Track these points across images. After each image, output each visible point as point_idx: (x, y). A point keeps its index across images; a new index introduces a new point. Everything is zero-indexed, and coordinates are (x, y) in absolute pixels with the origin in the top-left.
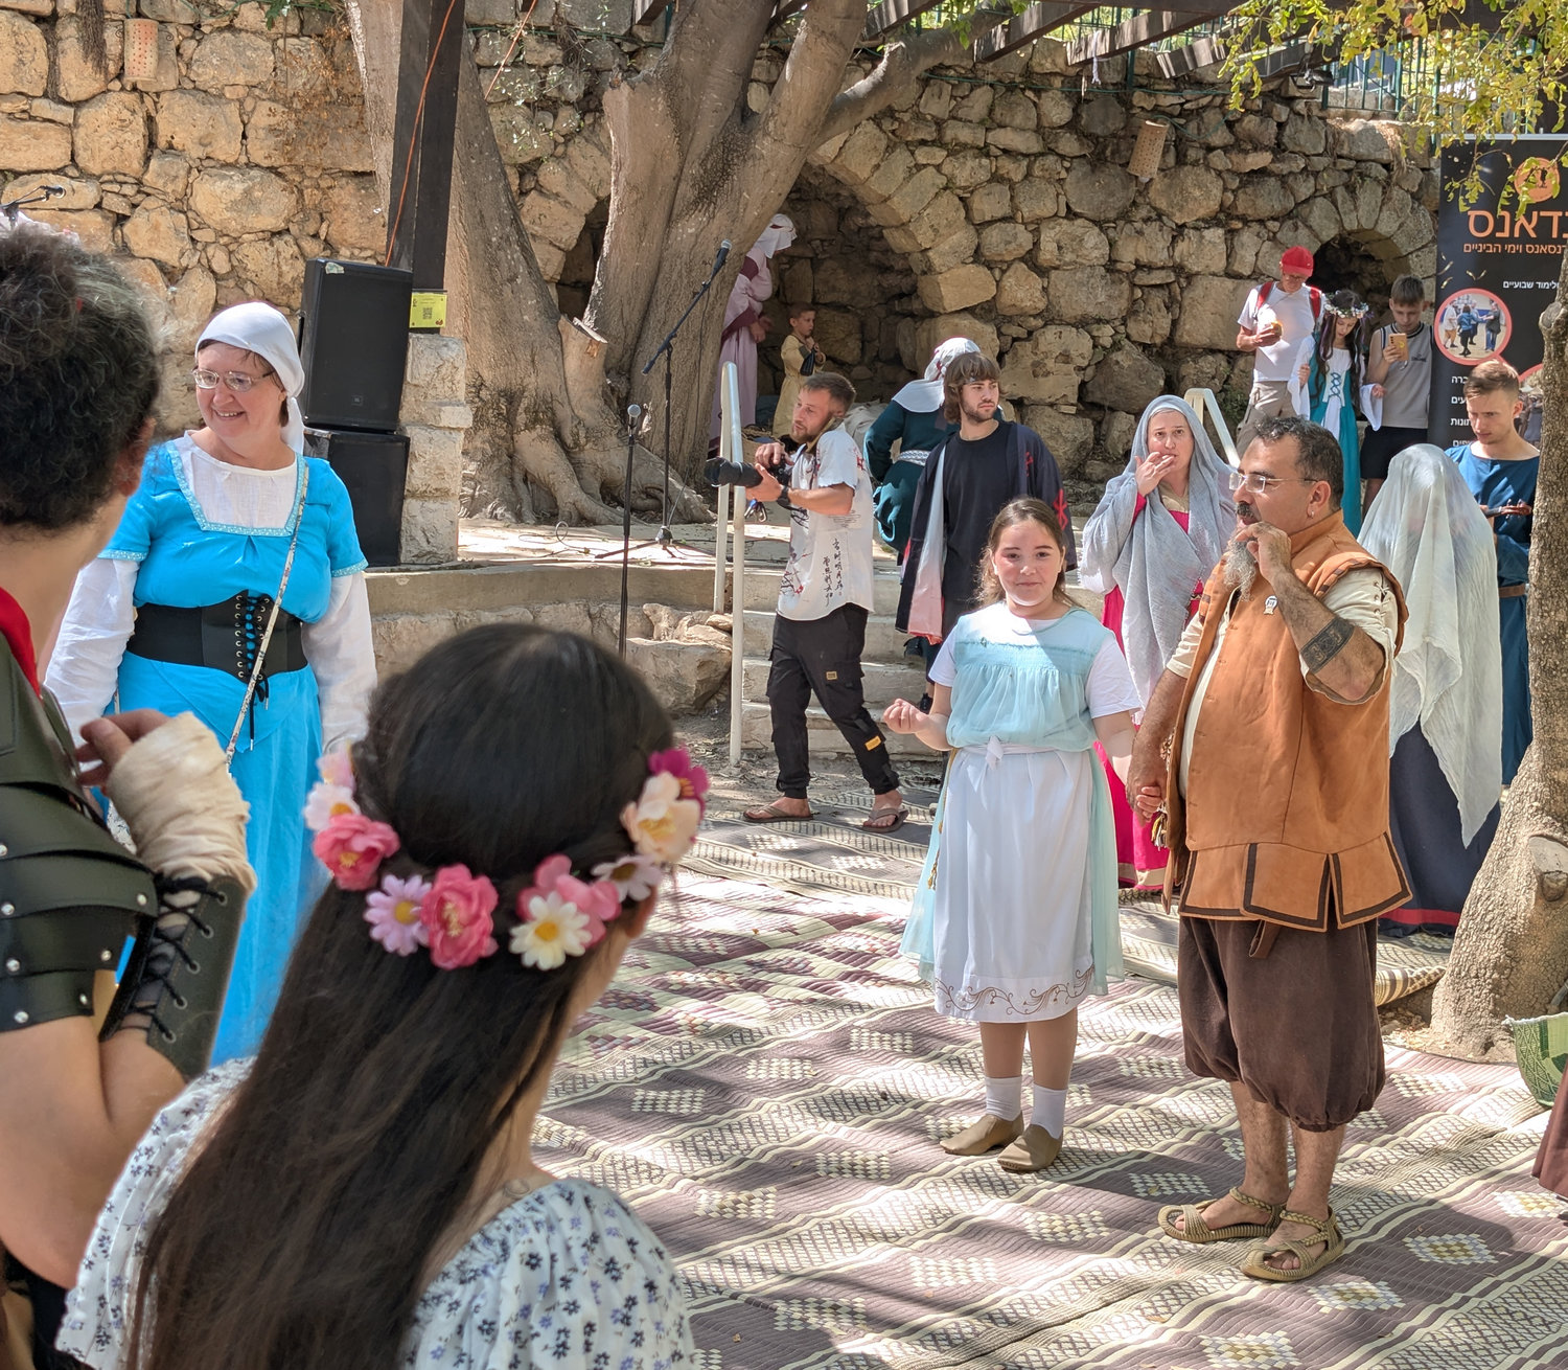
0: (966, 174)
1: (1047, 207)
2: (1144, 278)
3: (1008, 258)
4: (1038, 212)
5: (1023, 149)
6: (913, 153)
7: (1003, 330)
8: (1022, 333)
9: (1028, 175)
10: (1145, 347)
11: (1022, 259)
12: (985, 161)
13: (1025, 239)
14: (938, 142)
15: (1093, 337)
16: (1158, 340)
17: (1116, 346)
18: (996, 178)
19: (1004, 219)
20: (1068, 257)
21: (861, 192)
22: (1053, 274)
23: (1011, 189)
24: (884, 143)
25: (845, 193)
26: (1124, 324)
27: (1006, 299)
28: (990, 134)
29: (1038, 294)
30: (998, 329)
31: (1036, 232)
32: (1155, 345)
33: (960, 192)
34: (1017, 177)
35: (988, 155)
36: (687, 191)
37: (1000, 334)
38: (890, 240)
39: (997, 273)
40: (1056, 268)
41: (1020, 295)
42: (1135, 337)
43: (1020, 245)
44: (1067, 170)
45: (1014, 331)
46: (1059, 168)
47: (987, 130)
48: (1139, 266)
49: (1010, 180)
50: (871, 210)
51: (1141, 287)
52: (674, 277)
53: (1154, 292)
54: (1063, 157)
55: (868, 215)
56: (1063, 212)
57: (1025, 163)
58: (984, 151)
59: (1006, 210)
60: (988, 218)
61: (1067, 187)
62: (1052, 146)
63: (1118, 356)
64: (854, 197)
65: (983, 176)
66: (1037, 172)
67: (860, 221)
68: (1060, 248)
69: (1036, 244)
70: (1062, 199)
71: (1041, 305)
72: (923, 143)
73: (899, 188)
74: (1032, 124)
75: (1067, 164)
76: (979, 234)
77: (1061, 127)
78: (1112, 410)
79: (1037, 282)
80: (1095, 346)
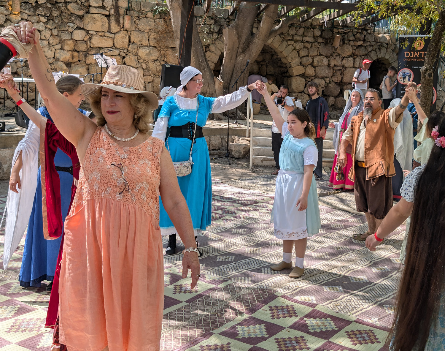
0: (299, 46)
1: (316, 53)
2: (336, 68)
3: (307, 64)
4: (313, 54)
5: (310, 41)
6: (287, 42)
7: (306, 79)
8: (310, 80)
9: (311, 47)
10: (336, 83)
11: (310, 64)
12: (302, 44)
14: (293, 40)
15: (325, 81)
16: (339, 81)
17: (330, 83)
18: (305, 47)
19: (306, 56)
20: (320, 64)
21: (276, 51)
22: (317, 67)
23: (308, 49)
24: (281, 40)
25: (273, 51)
26: (332, 78)
27: (307, 73)
28: (303, 38)
29: (313, 72)
30: (305, 79)
31: (313, 59)
32: (338, 82)
33: (297, 50)
34: (309, 47)
36: (240, 50)
37: (305, 80)
38: (282, 61)
39: (305, 67)
40: (317, 66)
41: (310, 72)
42: (334, 81)
43: (310, 61)
44: (320, 45)
45: (308, 80)
46: (318, 45)
47: (303, 37)
48: (335, 66)
50: (278, 54)
51: (335, 70)
52: (238, 68)
53: (338, 71)
54: (319, 43)
55: (278, 55)
56: (319, 54)
57: (311, 44)
58: (302, 42)
59: (307, 54)
60: (303, 56)
61: (320, 49)
62: (316, 40)
63: (330, 85)
64: (275, 51)
65: (302, 47)
66: (313, 46)
67: (276, 57)
68: (318, 62)
69: (313, 61)
70: (319, 52)
71: (314, 74)
72: (289, 40)
73: (284, 50)
74: (312, 36)
75: (320, 44)
76: (301, 59)
77: (318, 36)
78: (329, 96)
79: (313, 69)
80: (325, 83)
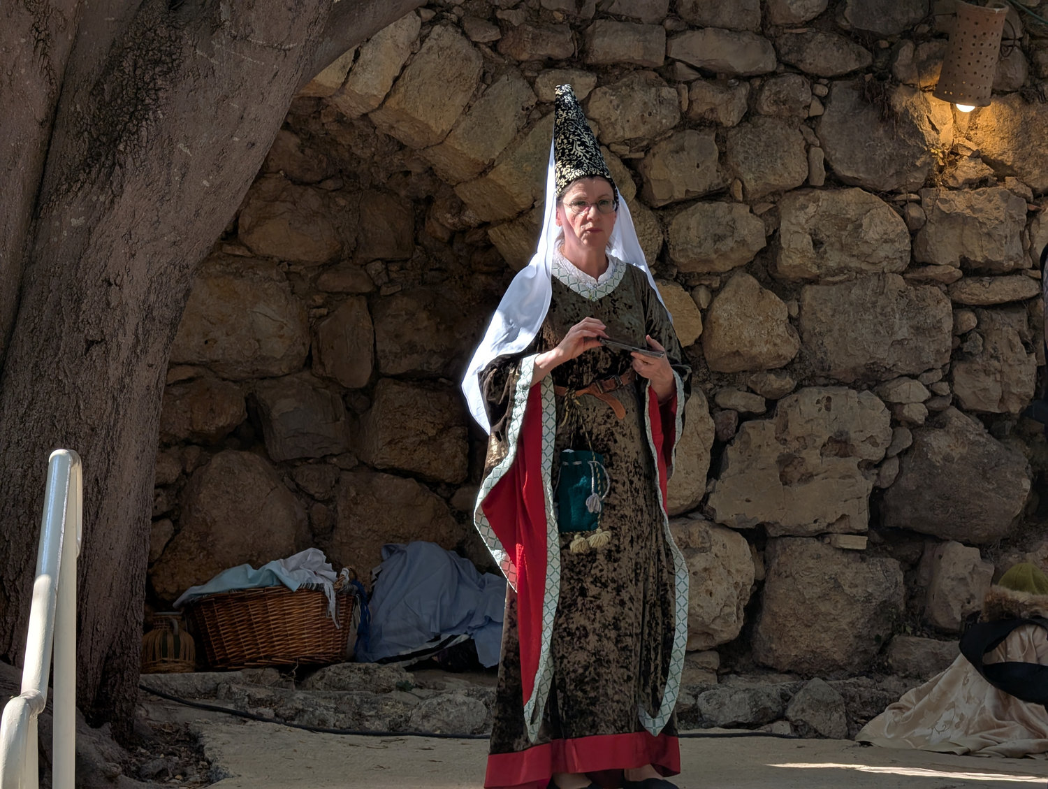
0: (634, 114)
1: (793, 170)
2: (977, 291)
3: (722, 266)
4: (772, 179)
5: (740, 66)
6: (532, 83)
7: (720, 400)
8: (757, 405)
9: (750, 115)
10: (989, 421)
11: (749, 268)
12: (668, 92)
13: (752, 230)
14: (580, 61)
15: (890, 406)
16: (1015, 408)
17: (935, 419)
18: (689, 122)
19: (713, 196)
20: (834, 259)
21: (441, 160)
22: (809, 293)
23: (721, 140)
24: (476, 67)
25: (416, 168)
26: (948, 378)
27: (721, 343)
28: (675, 43)
29: (781, 329)
30: (712, 400)
31: (774, 213)
32: (1007, 415)
33: (624, 150)
34: (730, 117)
35: (671, 82)
37: (714, 407)
38: (502, 246)
39: (703, 296)
40: (814, 281)
41: (748, 333)
42: (970, 403)
43: (743, 242)
44: (824, 101)
45: (738, 400)
46: (805, 97)
47: (670, 34)
48: (971, 270)
49: (716, 125)
50: (464, 193)
51: (975, 308)
53: (999, 317)
54: (814, 79)
55: (461, 207)
56: (819, 178)
57: (743, 91)
58: (667, 72)
59: (710, 178)
60: (679, 194)
61: (824, 130)
62: (792, 58)
63: (939, 442)
64: (430, 171)
65: (666, 118)
66: (766, 107)
67: (449, 219)
68: (817, 244)
69: (773, 238)
70: (818, 155)
71: (789, 350)
72: (550, 63)
73: (510, 147)
74: (754, 19)
75: (822, 90)
76: (664, 227)
77: (808, 23)
78: (938, 540)
79: (780, 309)
80: (895, 423)
